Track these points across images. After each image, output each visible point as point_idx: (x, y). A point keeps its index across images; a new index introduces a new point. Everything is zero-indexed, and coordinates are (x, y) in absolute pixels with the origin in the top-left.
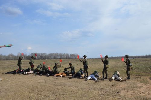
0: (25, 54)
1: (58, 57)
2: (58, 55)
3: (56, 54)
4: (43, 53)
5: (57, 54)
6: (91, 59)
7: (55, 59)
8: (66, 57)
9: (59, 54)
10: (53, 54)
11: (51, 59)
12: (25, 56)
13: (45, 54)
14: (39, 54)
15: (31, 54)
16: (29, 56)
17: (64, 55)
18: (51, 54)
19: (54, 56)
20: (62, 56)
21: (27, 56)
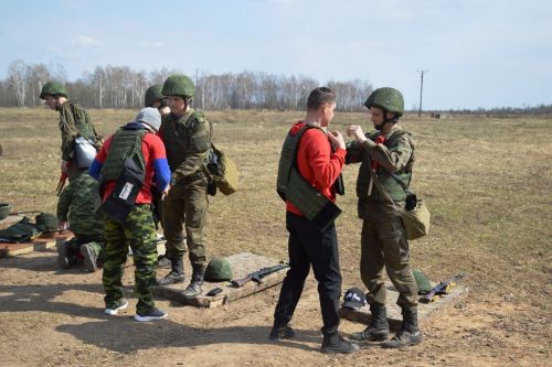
0: (54, 73)
1: (254, 100)
2: (252, 87)
5: (245, 80)
6: (436, 115)
7: (235, 105)
9: (259, 83)
10: (225, 78)
11: (213, 108)
14: (140, 76)
15: (92, 72)
16: (79, 84)
17: (288, 87)
18: (215, 78)
19: (230, 92)
20: (279, 94)
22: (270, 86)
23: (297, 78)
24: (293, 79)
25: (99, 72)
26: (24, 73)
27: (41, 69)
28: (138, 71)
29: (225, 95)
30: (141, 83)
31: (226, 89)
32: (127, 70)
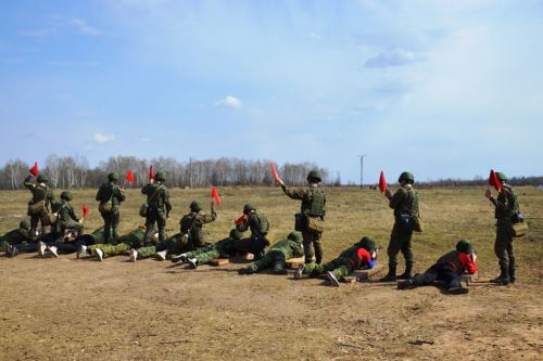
0: (79, 163)
1: (229, 179)
2: (228, 169)
3: (218, 163)
4: (161, 159)
5: (223, 165)
6: (373, 187)
7: (215, 183)
8: (262, 176)
9: (233, 166)
10: (207, 163)
11: (199, 186)
12: (78, 173)
13: (168, 162)
14: (143, 163)
15: (107, 161)
16: (97, 171)
17: (255, 169)
18: (199, 163)
19: (211, 174)
20: (248, 174)
21: (89, 171)
22: (241, 168)
23: (262, 162)
24: (258, 162)
25: (112, 161)
26: (56, 165)
27: (69, 160)
28: (141, 160)
29: (207, 177)
30: (144, 169)
31: (207, 171)
32: (133, 159)
